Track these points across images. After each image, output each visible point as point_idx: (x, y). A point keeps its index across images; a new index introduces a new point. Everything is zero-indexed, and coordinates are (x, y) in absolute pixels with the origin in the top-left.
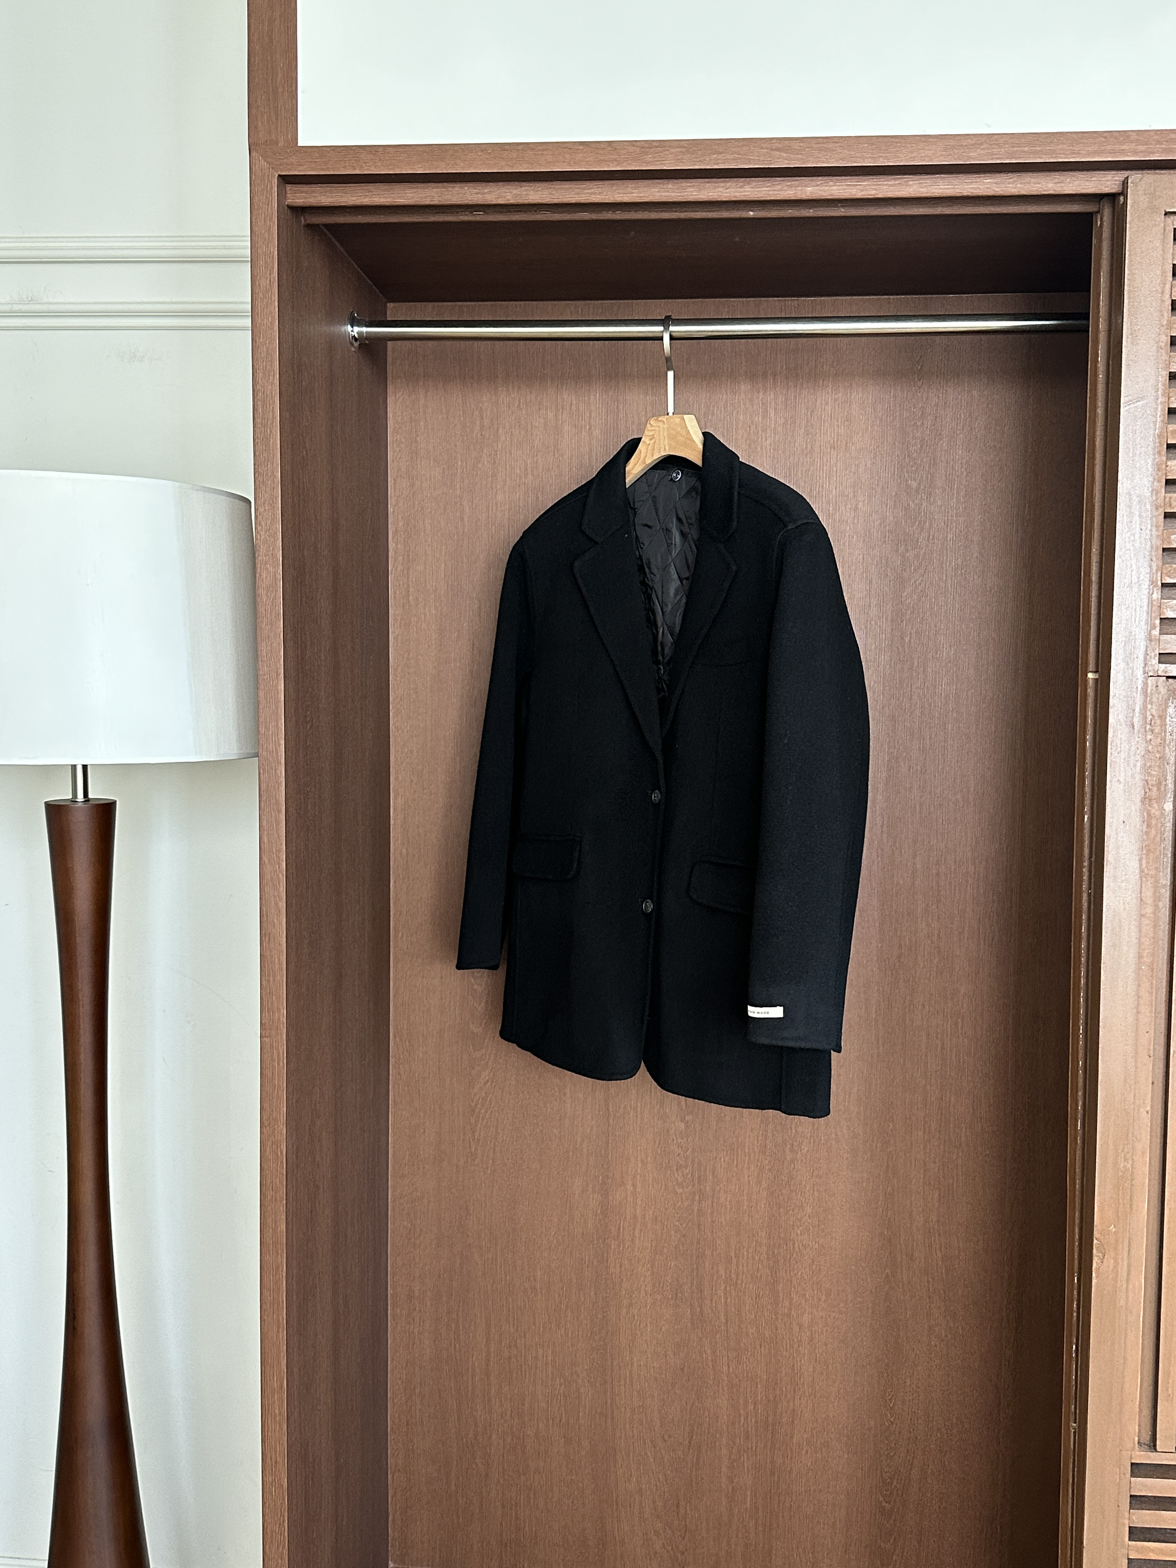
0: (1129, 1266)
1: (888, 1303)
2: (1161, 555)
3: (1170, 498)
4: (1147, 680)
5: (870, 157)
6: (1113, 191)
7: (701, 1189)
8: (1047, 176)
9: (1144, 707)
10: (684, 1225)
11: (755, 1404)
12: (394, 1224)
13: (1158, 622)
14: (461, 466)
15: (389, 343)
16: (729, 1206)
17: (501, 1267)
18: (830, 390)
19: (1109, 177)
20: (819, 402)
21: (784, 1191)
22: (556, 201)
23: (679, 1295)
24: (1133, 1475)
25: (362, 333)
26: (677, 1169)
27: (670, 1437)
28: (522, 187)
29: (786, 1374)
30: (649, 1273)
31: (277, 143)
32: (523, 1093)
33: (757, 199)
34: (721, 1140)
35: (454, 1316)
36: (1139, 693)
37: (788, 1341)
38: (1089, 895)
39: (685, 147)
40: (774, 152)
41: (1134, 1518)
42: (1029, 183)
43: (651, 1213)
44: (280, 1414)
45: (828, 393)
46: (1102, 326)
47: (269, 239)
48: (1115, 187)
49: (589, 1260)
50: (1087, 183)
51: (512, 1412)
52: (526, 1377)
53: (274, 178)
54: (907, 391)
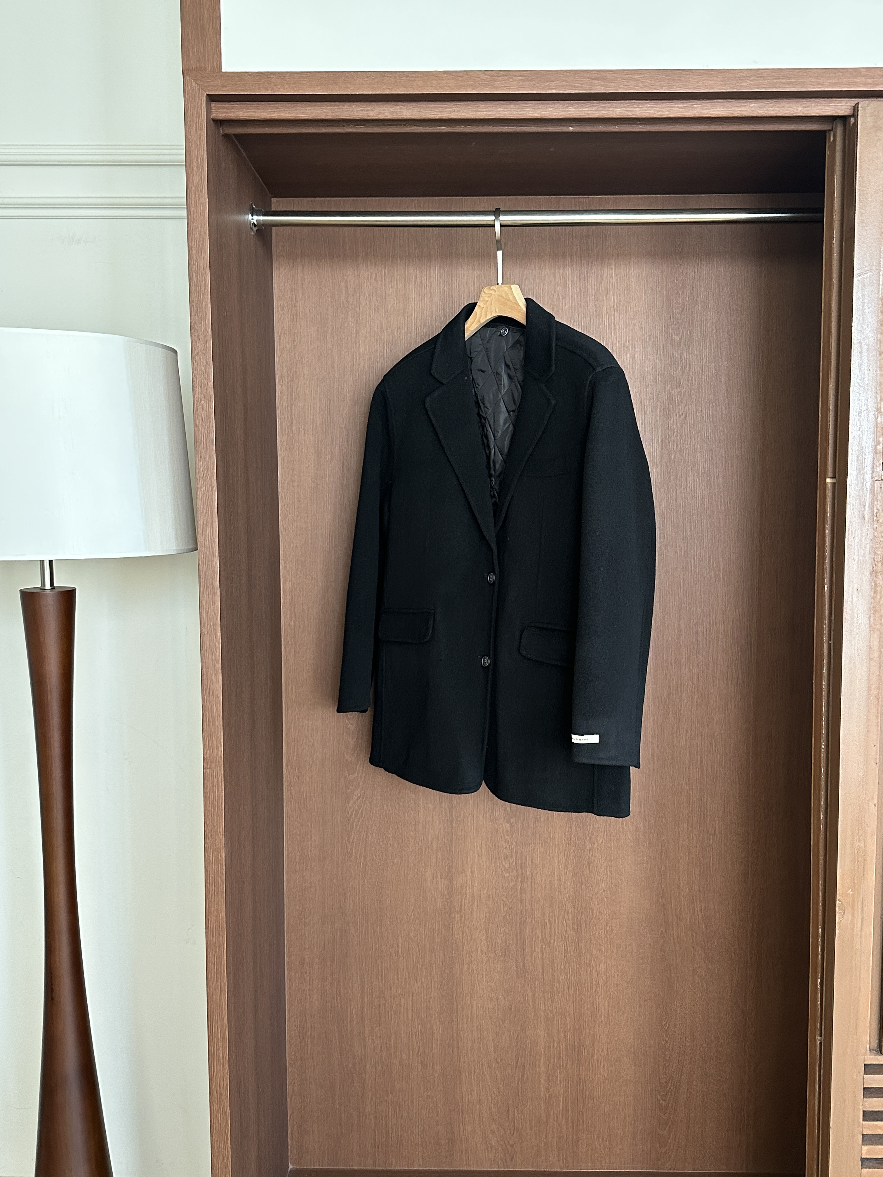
0: (862, 919)
1: (663, 953)
4: (874, 483)
5: (667, 86)
6: (846, 114)
7: (522, 873)
8: (797, 102)
9: (872, 504)
10: (510, 901)
11: (565, 1032)
12: (289, 908)
14: (332, 325)
15: (274, 228)
16: (543, 886)
17: (371, 937)
18: (613, 267)
19: (843, 103)
20: (605, 275)
21: (585, 873)
22: (423, 117)
23: (507, 953)
24: (866, 1073)
25: (260, 220)
26: (505, 859)
27: (501, 1060)
28: (397, 105)
29: (588, 1009)
30: (484, 937)
31: (205, 69)
32: (387, 805)
33: (578, 117)
34: (538, 836)
35: (336, 976)
36: (868, 493)
37: (589, 984)
38: (829, 645)
39: (525, 76)
40: (594, 81)
41: (866, 1104)
42: (784, 107)
43: (485, 892)
44: (223, 1057)
45: (612, 269)
46: (836, 217)
47: (200, 145)
48: (848, 110)
49: (439, 930)
50: (827, 108)
51: (381, 1046)
52: (391, 1019)
53: (203, 97)
54: (671, 268)
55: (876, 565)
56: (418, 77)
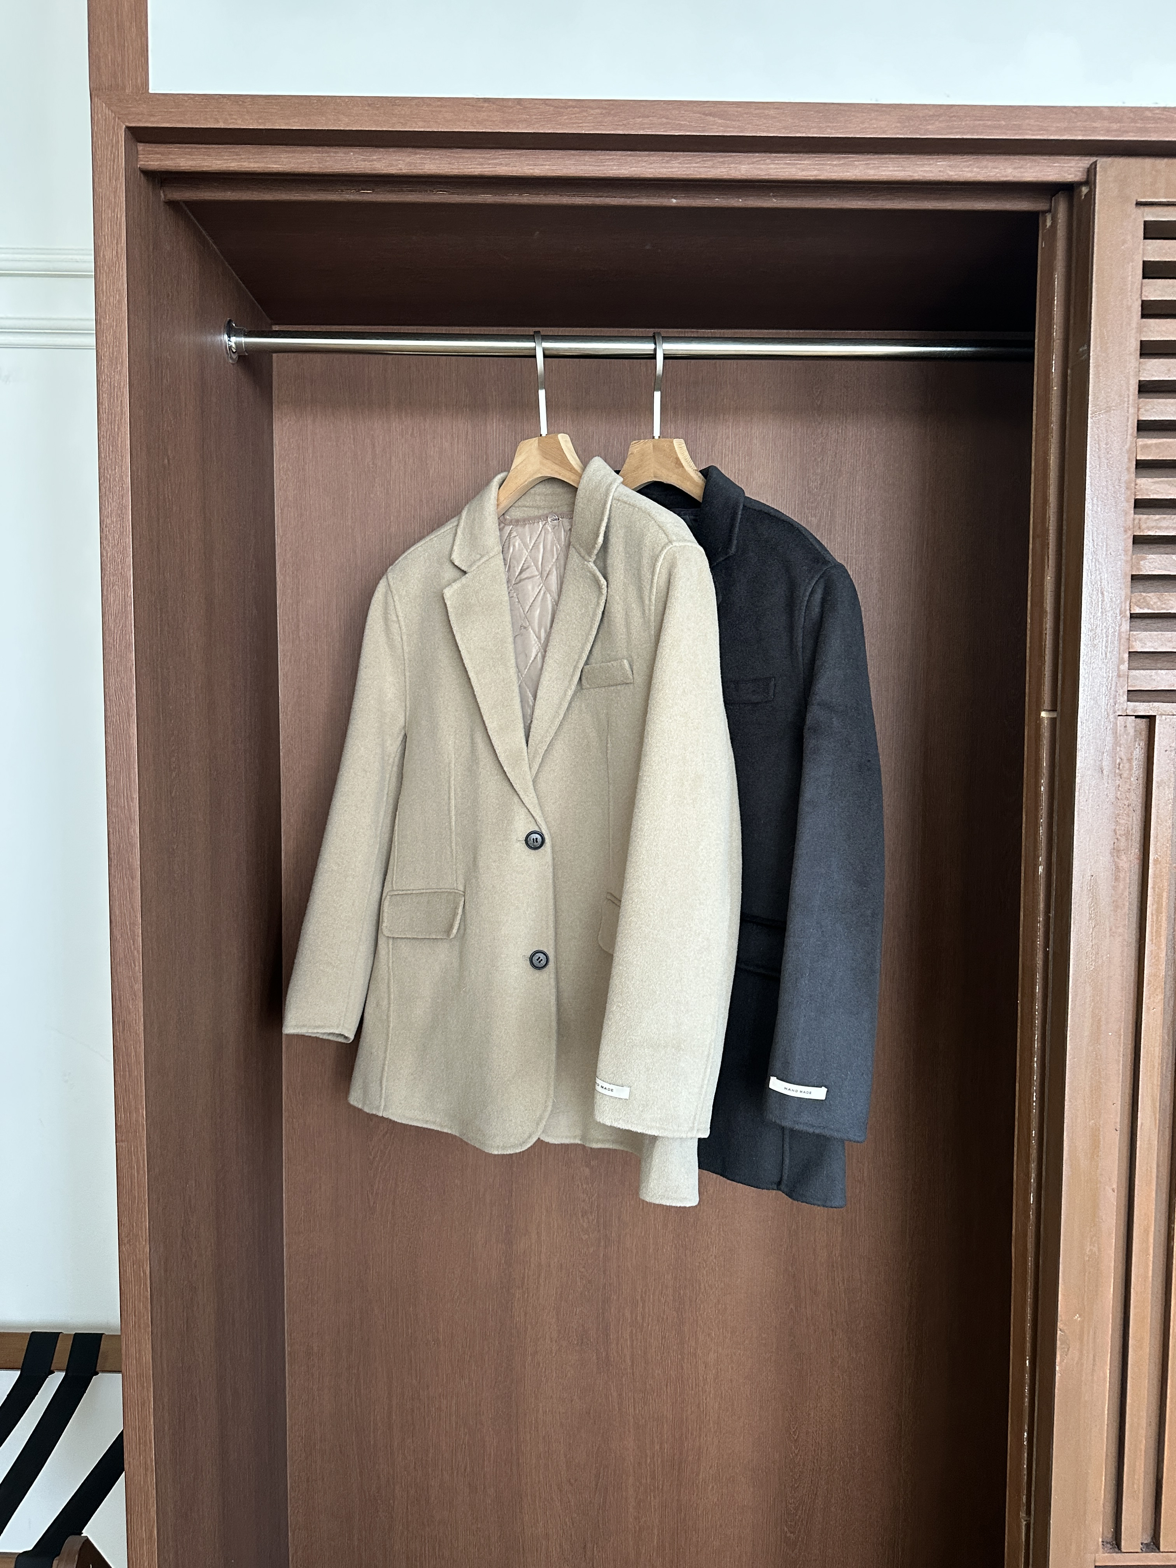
0: (1095, 1355)
1: (792, 1338)
2: (1129, 583)
3: (1140, 520)
4: (1116, 719)
6: (1077, 179)
7: (606, 1235)
9: (1113, 750)
10: (590, 1272)
11: (661, 1444)
13: (1126, 655)
14: (353, 495)
16: (635, 1251)
17: (402, 1320)
18: (731, 425)
19: (1072, 166)
21: (690, 1233)
22: (456, 173)
23: (585, 1340)
25: (240, 344)
26: (582, 1216)
27: (576, 1480)
28: (416, 154)
29: (692, 1412)
30: (554, 1320)
31: (124, 89)
32: (424, 1143)
33: (685, 178)
34: (627, 1183)
35: (355, 1371)
36: (1108, 734)
37: (694, 1380)
39: (605, 109)
40: (707, 118)
43: (556, 1260)
45: (729, 427)
46: (1057, 333)
47: (115, 202)
48: (1080, 174)
49: (493, 1310)
50: (1049, 169)
51: (415, 1463)
52: (429, 1428)
53: (121, 129)
54: (807, 428)
55: (1117, 839)
56: (445, 106)
